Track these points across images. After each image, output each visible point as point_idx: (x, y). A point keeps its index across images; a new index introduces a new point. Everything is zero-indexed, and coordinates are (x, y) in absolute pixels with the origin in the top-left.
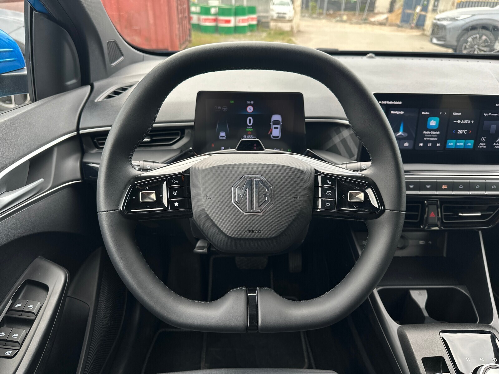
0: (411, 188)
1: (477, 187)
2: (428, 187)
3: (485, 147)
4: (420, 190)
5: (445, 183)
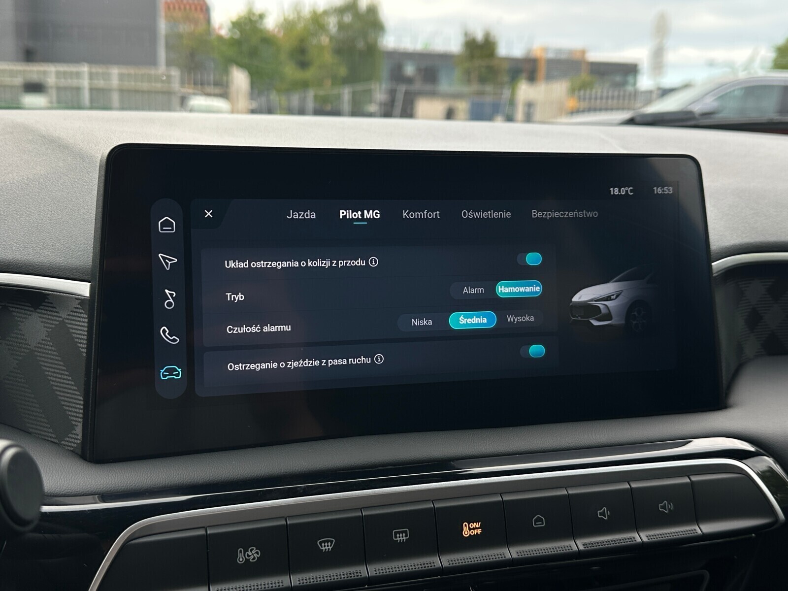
0: (327, 553)
1: (603, 514)
2: (401, 538)
4: (366, 560)
5: (470, 514)
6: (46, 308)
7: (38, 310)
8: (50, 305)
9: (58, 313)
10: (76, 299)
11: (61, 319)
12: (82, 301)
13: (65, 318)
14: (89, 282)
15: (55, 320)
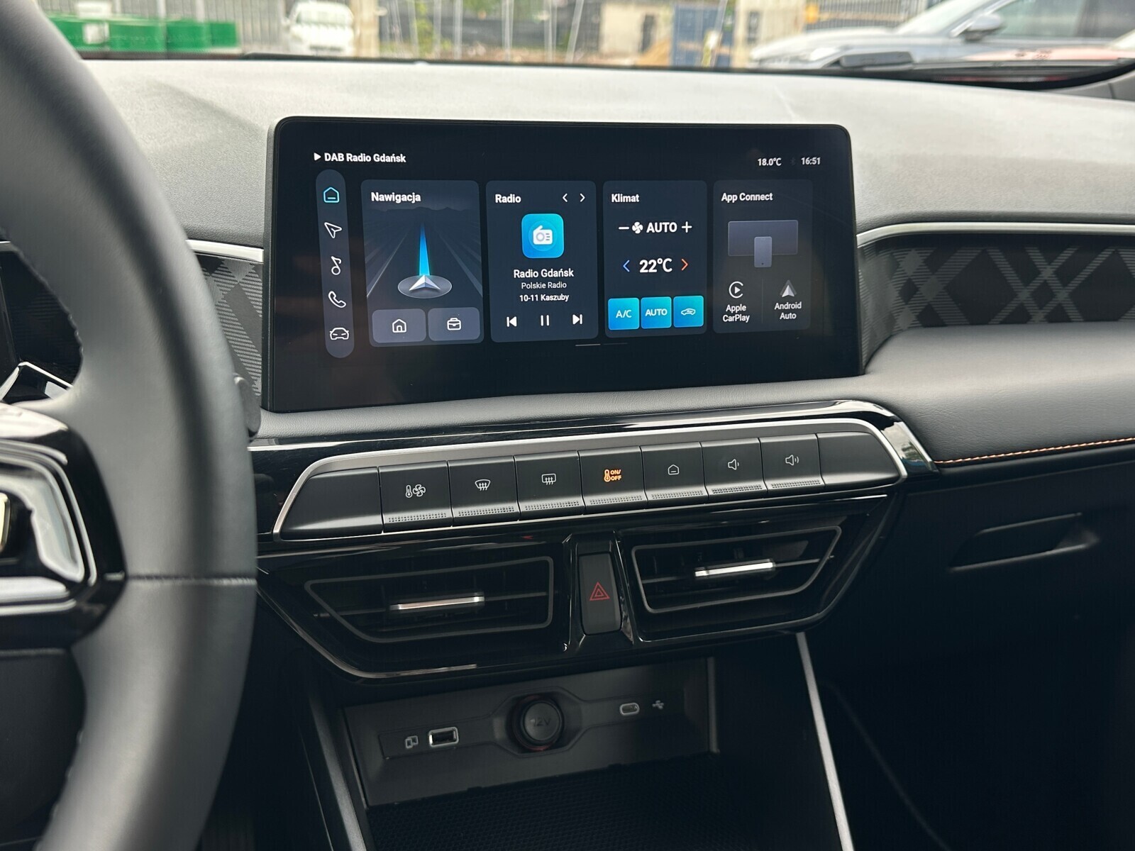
0: (484, 491)
1: (733, 465)
2: (549, 481)
3: (746, 318)
4: (518, 498)
5: (612, 462)
6: (222, 273)
7: (213, 275)
8: (225, 269)
9: (234, 277)
10: (251, 264)
11: (236, 283)
12: (256, 266)
13: (240, 282)
14: (262, 248)
15: (231, 284)
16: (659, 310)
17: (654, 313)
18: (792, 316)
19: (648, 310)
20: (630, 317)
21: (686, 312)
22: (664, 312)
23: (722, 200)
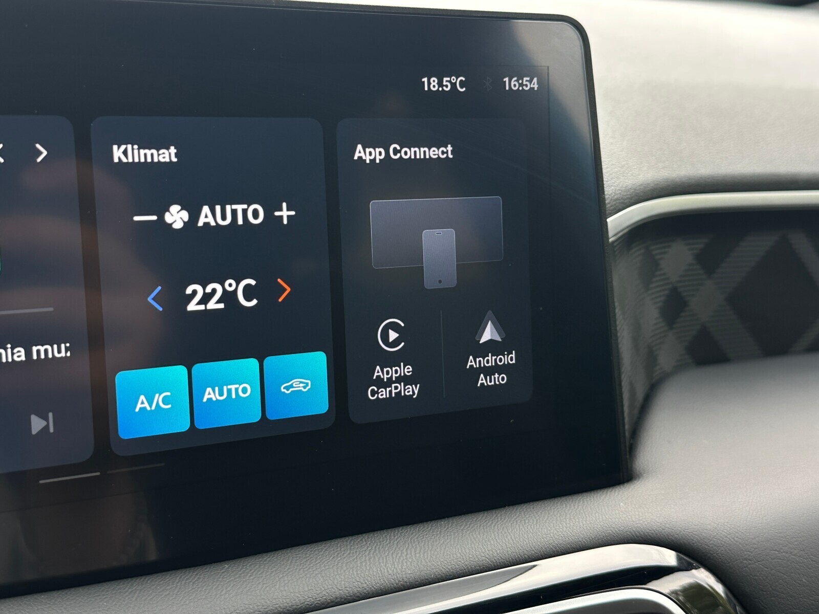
3: (413, 390)
16: (233, 387)
17: (221, 394)
18: (499, 379)
19: (209, 390)
20: (169, 406)
21: (291, 386)
22: (245, 390)
23: (356, 158)
